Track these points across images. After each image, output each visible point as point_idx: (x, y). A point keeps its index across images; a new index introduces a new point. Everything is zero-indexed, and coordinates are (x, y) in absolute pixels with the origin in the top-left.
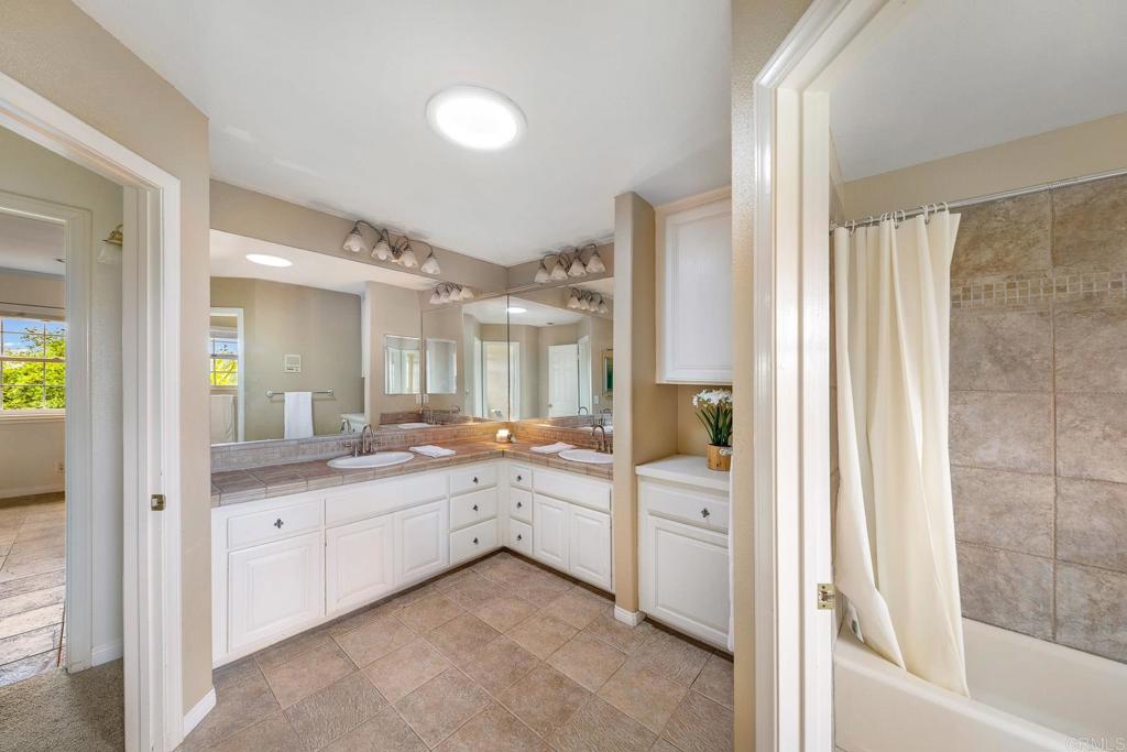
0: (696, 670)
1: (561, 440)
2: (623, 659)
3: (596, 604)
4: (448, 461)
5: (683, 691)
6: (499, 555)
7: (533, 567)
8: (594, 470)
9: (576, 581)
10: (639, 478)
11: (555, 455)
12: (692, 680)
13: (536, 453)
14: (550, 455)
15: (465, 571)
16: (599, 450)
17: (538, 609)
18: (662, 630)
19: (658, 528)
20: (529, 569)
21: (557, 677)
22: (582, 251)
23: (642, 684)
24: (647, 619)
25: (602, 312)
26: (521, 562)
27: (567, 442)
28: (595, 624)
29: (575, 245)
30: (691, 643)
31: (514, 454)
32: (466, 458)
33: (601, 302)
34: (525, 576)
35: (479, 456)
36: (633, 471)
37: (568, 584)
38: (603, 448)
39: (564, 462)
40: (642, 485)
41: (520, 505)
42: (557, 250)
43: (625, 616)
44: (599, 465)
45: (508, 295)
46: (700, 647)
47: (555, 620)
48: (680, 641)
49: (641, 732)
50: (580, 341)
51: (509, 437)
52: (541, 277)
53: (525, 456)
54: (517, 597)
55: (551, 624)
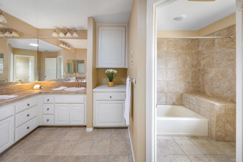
0: (110, 134)
1: (61, 86)
2: (93, 141)
3: (80, 130)
4: (14, 100)
5: (109, 141)
6: (37, 129)
7: (53, 128)
8: (79, 92)
9: (71, 127)
10: (93, 92)
11: (63, 90)
12: (110, 137)
13: (55, 91)
14: (61, 90)
15: (23, 141)
16: (77, 87)
17: (61, 140)
18: (99, 129)
19: (99, 104)
20: (53, 130)
21: (76, 158)
22: (70, 30)
23: (100, 145)
24: (95, 128)
25: (69, 49)
26: (48, 128)
27: (64, 86)
28: (82, 136)
29: (68, 27)
30: (106, 129)
31: (46, 92)
32: (24, 97)
33: (69, 46)
34: (52, 132)
35: (30, 96)
36: (92, 90)
37: (69, 128)
38: (78, 86)
39: (68, 92)
40: (94, 94)
41: (48, 109)
42: (61, 28)
43: (89, 130)
44: (80, 91)
45: (38, 38)
46: (108, 129)
47: (68, 141)
48: (104, 130)
49: (105, 157)
50: (58, 57)
51: (40, 87)
52: (55, 35)
53: (51, 92)
54: (51, 141)
55: (68, 143)
